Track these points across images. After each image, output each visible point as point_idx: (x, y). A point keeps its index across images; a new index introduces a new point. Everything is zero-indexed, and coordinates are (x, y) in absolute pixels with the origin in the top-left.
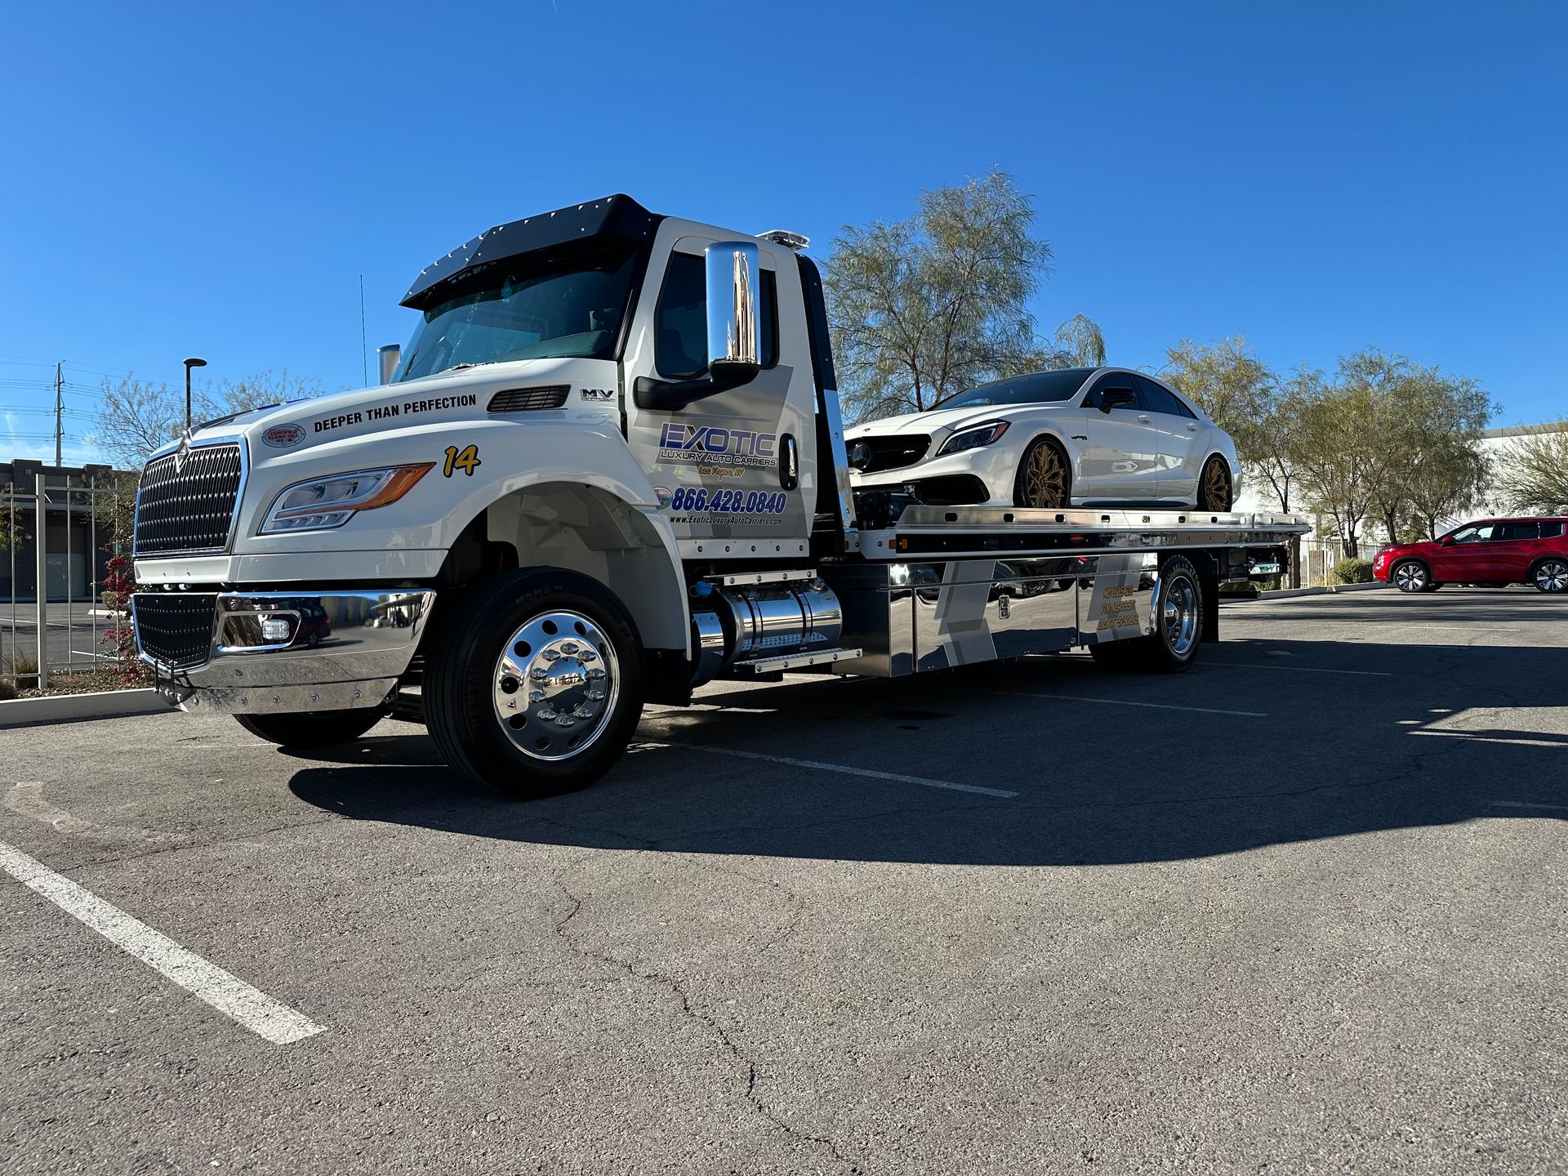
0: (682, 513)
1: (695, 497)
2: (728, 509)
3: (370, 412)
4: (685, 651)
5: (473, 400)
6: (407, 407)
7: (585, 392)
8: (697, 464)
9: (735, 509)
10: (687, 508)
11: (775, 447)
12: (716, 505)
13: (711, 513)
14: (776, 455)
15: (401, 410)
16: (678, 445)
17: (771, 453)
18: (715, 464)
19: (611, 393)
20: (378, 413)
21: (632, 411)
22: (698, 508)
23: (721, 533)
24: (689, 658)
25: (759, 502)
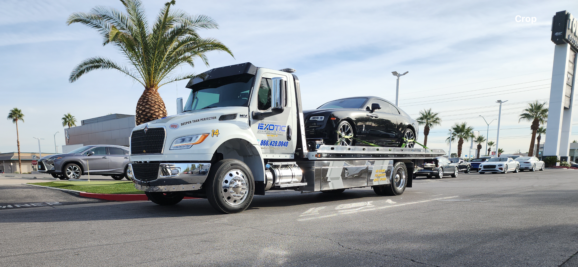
0: (263, 146)
1: (266, 142)
2: (274, 146)
3: (193, 121)
4: (264, 181)
5: (215, 118)
6: (201, 119)
7: (241, 115)
8: (267, 134)
9: (275, 146)
10: (264, 145)
11: (286, 129)
12: (271, 144)
13: (270, 147)
14: (286, 131)
15: (200, 120)
16: (262, 129)
17: (285, 131)
18: (271, 134)
19: (247, 115)
20: (195, 121)
21: (252, 120)
22: (267, 145)
23: (272, 152)
24: (265, 183)
25: (282, 144)
